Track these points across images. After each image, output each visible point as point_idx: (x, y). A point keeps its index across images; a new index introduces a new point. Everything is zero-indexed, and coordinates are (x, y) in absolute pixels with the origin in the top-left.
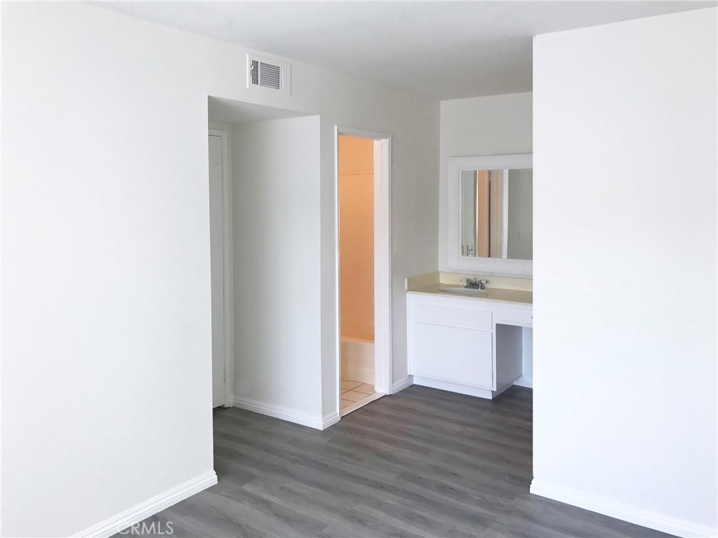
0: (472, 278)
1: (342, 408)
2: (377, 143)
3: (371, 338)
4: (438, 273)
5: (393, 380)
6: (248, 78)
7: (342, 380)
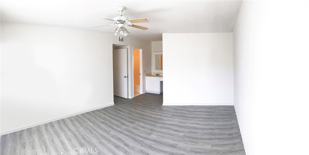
0: (157, 74)
1: (134, 96)
2: (140, 50)
3: (139, 85)
4: (151, 73)
5: (143, 91)
6: (118, 40)
7: (134, 92)
